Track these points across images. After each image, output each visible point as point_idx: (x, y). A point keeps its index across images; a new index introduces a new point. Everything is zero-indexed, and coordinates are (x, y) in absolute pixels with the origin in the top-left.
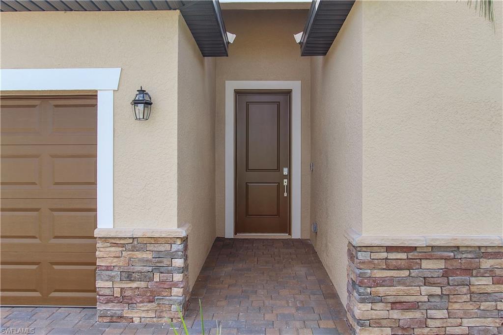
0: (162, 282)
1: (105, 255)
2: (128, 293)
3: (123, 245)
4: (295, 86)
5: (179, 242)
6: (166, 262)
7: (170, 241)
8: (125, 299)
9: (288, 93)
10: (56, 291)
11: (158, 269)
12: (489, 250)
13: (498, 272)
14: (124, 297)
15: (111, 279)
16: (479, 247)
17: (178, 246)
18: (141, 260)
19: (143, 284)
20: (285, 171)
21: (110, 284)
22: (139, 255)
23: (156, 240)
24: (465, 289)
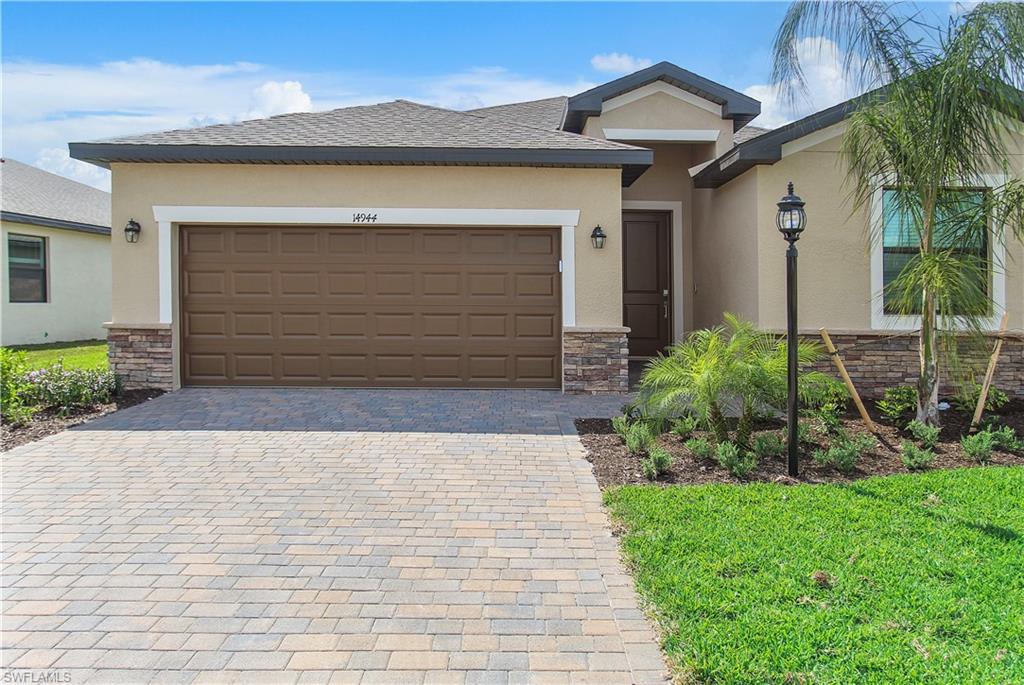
0: (613, 365)
1: (568, 346)
2: (588, 373)
3: (584, 339)
4: (676, 207)
5: (625, 336)
6: (616, 350)
7: (618, 335)
8: (586, 378)
9: (669, 213)
10: (521, 377)
11: (610, 356)
12: (843, 338)
13: (849, 352)
14: (584, 376)
15: (575, 363)
16: (837, 336)
17: (624, 339)
18: (598, 349)
19: (599, 367)
20: (666, 292)
21: (574, 367)
22: (596, 346)
23: (608, 334)
24: (827, 364)
